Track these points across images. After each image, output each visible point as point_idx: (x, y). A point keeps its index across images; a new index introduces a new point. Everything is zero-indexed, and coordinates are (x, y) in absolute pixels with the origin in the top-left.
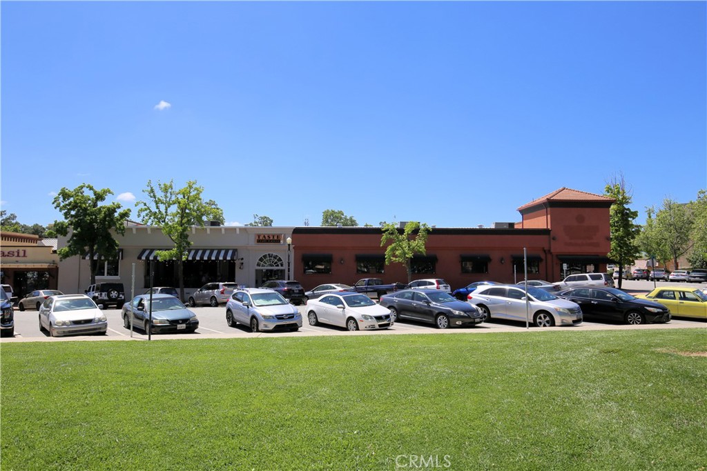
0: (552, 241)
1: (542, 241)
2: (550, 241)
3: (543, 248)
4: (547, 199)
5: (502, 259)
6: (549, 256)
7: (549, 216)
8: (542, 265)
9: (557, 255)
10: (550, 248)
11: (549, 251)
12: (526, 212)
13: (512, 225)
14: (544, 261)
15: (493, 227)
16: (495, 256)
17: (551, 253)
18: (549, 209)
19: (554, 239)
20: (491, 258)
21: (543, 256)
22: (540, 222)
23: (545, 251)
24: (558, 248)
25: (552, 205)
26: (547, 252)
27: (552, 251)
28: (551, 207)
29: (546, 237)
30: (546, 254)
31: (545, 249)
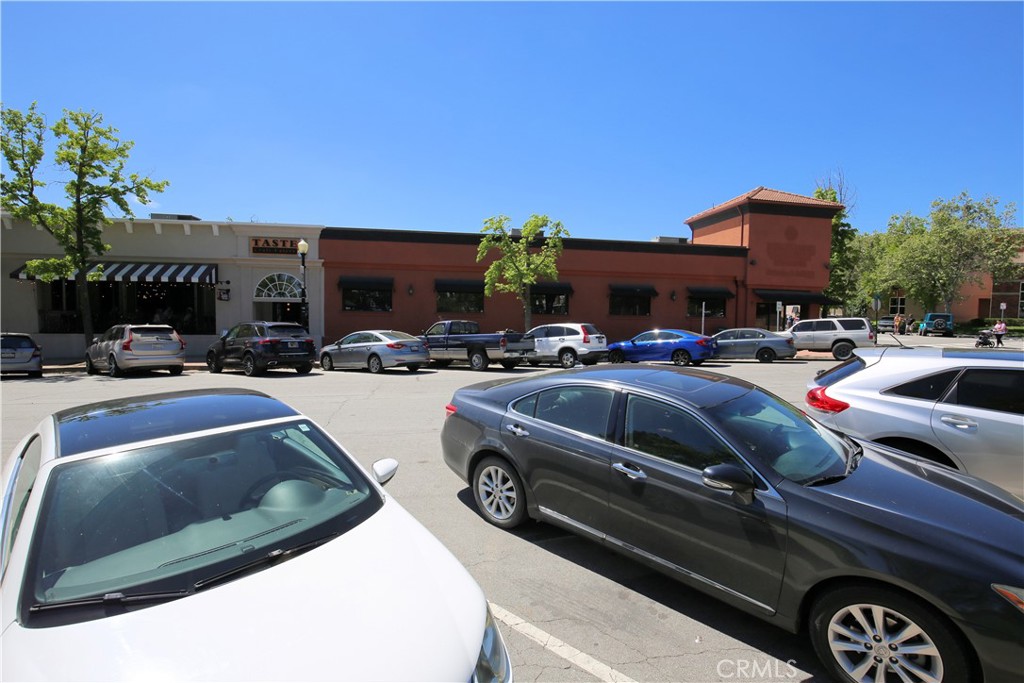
1: (733, 265)
2: (746, 266)
3: (735, 277)
4: (748, 198)
5: (673, 294)
6: (742, 291)
7: (747, 227)
8: (730, 305)
9: (754, 290)
10: (745, 277)
11: (744, 282)
13: (683, 240)
14: (734, 298)
15: (656, 240)
16: (662, 287)
17: (746, 286)
18: (747, 216)
19: (752, 263)
20: (658, 291)
21: (732, 290)
22: (732, 236)
23: (736, 282)
24: (757, 278)
25: (754, 208)
26: (740, 284)
27: (748, 282)
28: (751, 212)
29: (740, 260)
30: (737, 286)
31: (738, 279)
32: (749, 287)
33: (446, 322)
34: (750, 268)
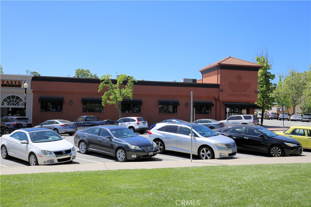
0: (220, 92)
1: (214, 92)
2: (219, 92)
3: (215, 97)
4: (219, 63)
5: (187, 104)
6: (218, 102)
7: (219, 75)
8: (213, 109)
9: (223, 102)
10: (219, 97)
11: (218, 99)
12: (204, 72)
13: (195, 81)
14: (215, 106)
15: (182, 81)
16: (182, 101)
17: (219, 101)
18: (219, 70)
19: (221, 91)
20: (180, 103)
21: (214, 102)
22: (213, 79)
23: (215, 99)
24: (225, 97)
25: (222, 67)
26: (217, 100)
27: (220, 99)
28: (220, 69)
29: (216, 89)
30: (216, 101)
31: (216, 98)
32: (221, 101)
33: (84, 116)
34: (220, 93)
